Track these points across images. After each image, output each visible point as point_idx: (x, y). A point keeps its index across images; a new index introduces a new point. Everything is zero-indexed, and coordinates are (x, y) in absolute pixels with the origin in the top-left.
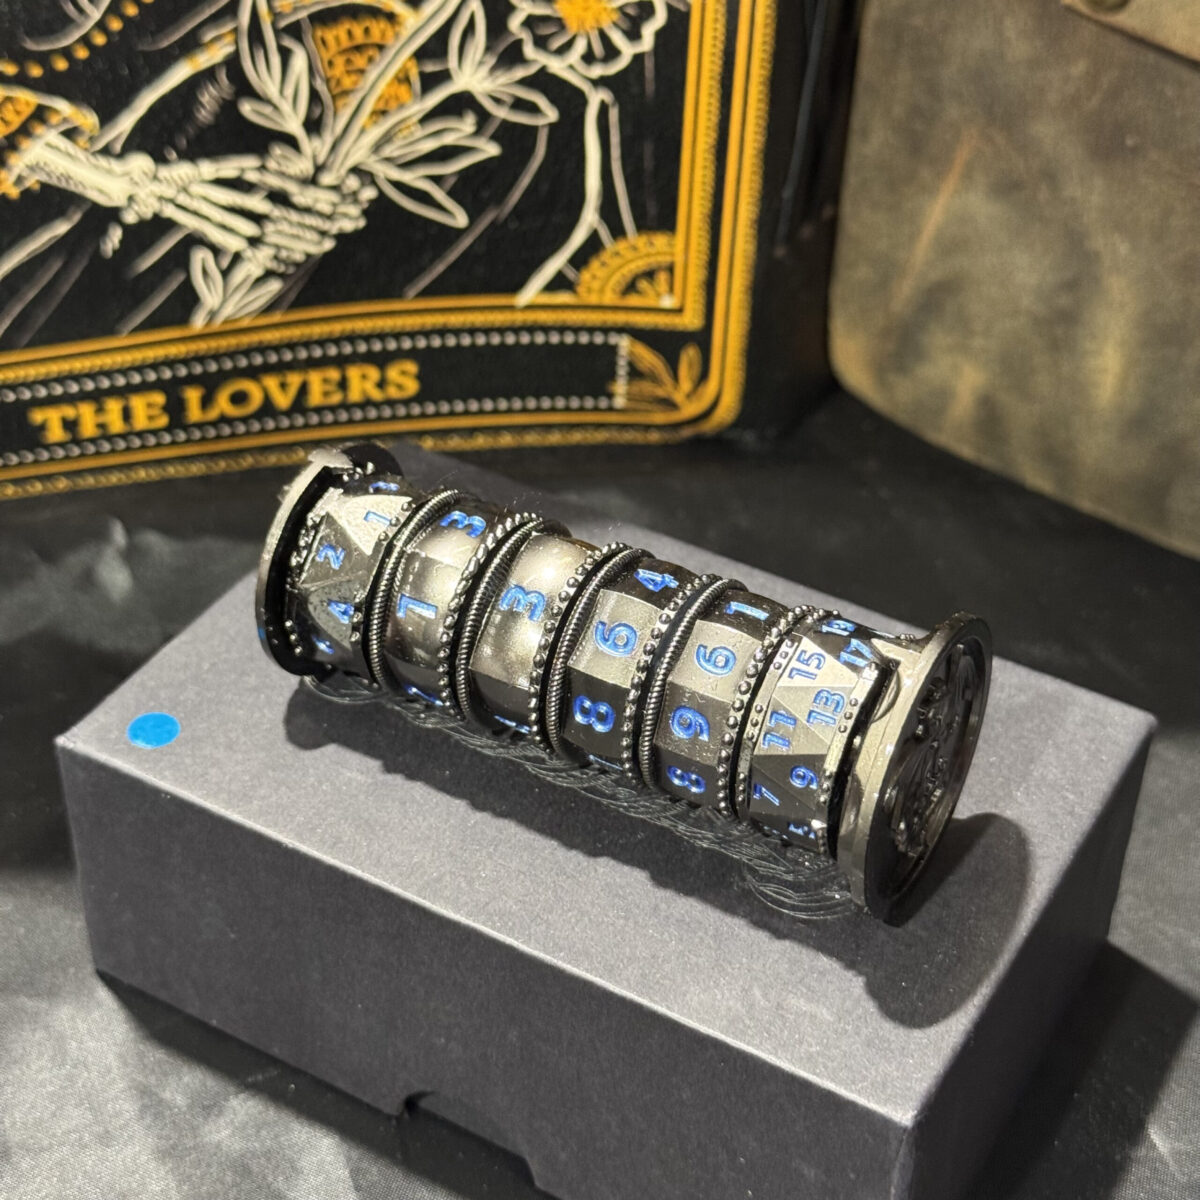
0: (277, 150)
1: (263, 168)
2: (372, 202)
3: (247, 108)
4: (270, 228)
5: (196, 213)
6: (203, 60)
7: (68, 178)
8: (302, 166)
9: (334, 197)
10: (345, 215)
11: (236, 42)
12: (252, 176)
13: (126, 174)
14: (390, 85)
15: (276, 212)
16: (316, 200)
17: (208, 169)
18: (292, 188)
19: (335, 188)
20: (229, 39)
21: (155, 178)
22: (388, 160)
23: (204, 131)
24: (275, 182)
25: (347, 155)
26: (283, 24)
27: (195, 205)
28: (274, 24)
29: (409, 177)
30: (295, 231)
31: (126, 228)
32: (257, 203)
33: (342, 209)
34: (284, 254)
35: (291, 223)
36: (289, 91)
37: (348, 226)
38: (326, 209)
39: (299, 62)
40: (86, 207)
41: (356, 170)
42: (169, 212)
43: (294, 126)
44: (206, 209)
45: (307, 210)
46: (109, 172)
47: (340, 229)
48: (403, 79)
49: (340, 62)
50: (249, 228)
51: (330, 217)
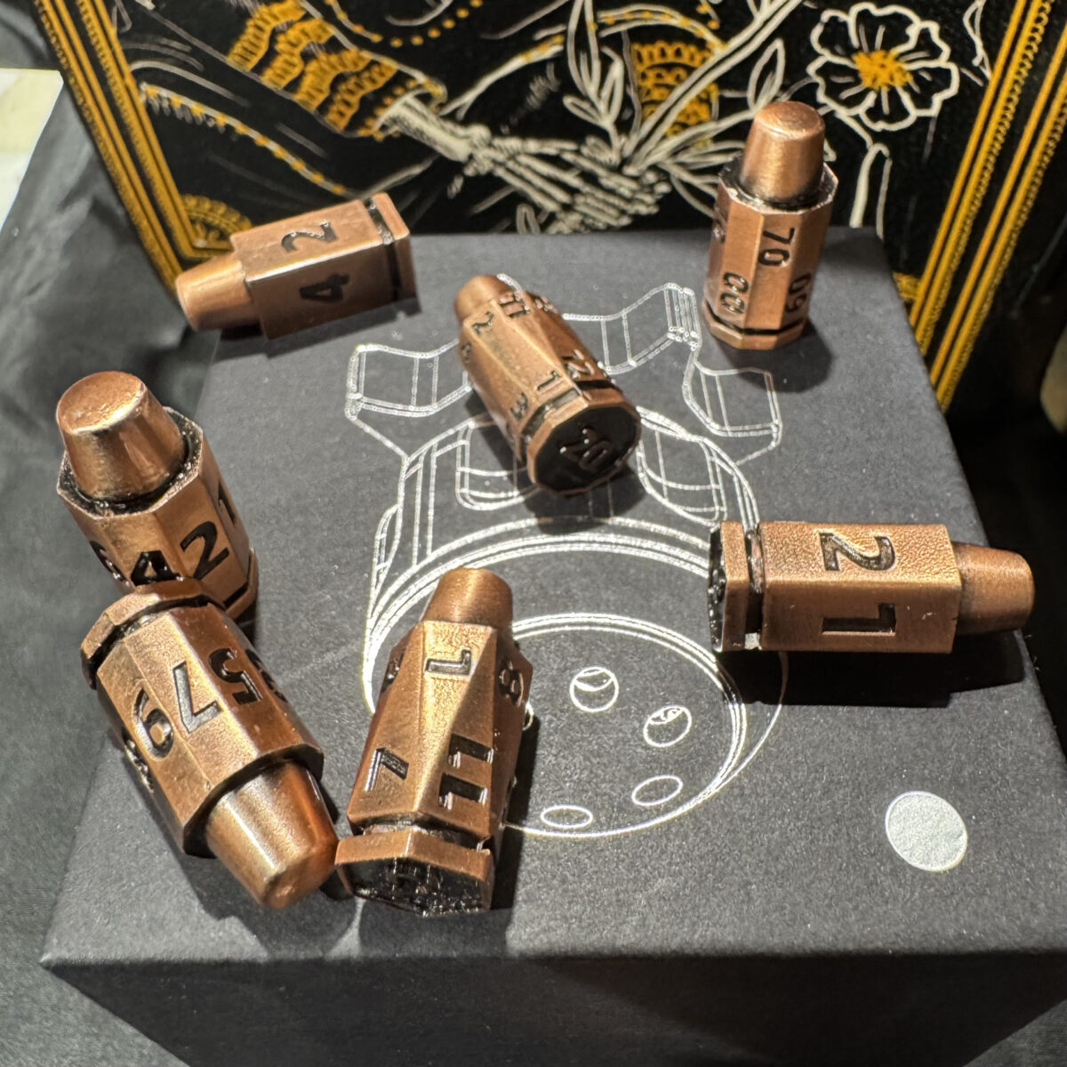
0: (591, 140)
1: (578, 152)
2: (666, 196)
3: (568, 101)
4: (580, 200)
5: (521, 177)
6: (536, 55)
7: (422, 133)
8: (612, 157)
9: (633, 185)
10: (642, 202)
11: (565, 44)
12: (568, 157)
13: (467, 137)
14: (692, 102)
15: (586, 189)
16: (621, 186)
17: (533, 145)
18: (600, 172)
19: (635, 179)
20: (559, 39)
21: (490, 145)
22: (682, 165)
23: (532, 114)
24: (587, 165)
25: (648, 154)
26: (605, 33)
27: (521, 170)
28: (597, 33)
29: (697, 182)
30: (600, 206)
31: (467, 180)
32: (571, 179)
33: (640, 196)
34: (590, 221)
35: (597, 199)
36: (606, 93)
37: (643, 210)
38: (627, 193)
39: (617, 70)
40: (435, 158)
41: (654, 168)
42: (500, 172)
43: (607, 122)
44: (529, 175)
45: (611, 192)
46: (453, 134)
47: (637, 211)
48: (704, 100)
49: (651, 74)
50: (562, 196)
51: (629, 201)
